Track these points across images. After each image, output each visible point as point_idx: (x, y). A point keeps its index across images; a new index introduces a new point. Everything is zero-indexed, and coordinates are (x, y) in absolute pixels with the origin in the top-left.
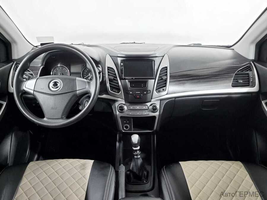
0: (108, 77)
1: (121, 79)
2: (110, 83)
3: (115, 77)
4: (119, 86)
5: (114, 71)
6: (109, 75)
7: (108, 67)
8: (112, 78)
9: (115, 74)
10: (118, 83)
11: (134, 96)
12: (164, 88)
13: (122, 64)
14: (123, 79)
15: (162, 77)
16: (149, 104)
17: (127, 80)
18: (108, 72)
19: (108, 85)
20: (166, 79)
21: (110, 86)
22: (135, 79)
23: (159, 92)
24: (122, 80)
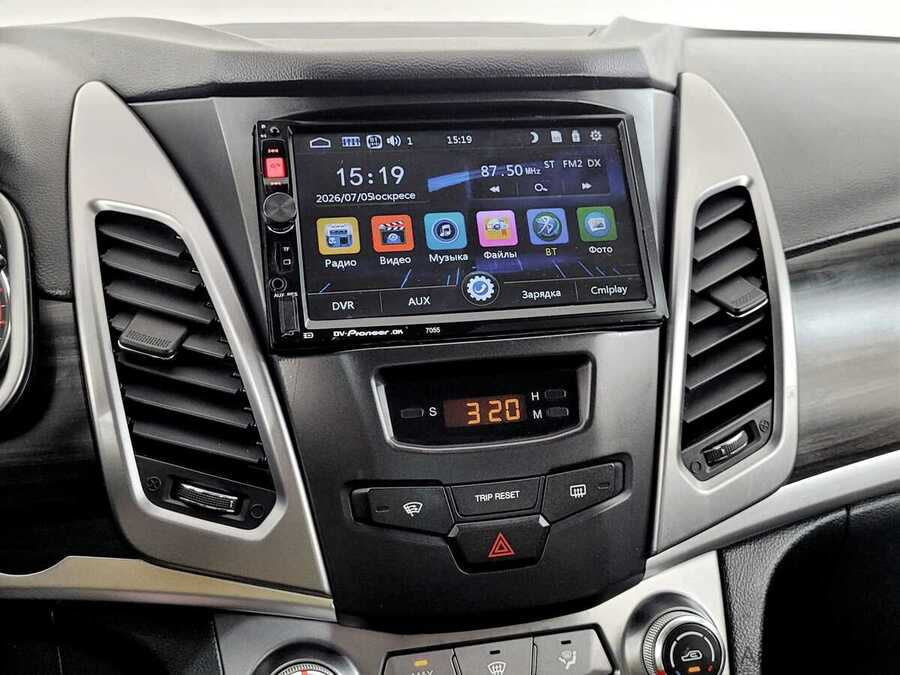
0: (115, 334)
1: (274, 346)
2: (134, 412)
3: (193, 328)
4: (251, 436)
5: (185, 261)
6: (115, 308)
7: (105, 219)
8: (160, 338)
9: (200, 296)
10: (240, 402)
11: (452, 542)
12: (759, 414)
13: (275, 168)
14: (295, 347)
15: (721, 296)
16: (614, 613)
17: (346, 359)
18: (109, 275)
19: (113, 431)
20: (766, 311)
21: (139, 444)
22: (450, 331)
23: (716, 461)
24: (287, 366)
